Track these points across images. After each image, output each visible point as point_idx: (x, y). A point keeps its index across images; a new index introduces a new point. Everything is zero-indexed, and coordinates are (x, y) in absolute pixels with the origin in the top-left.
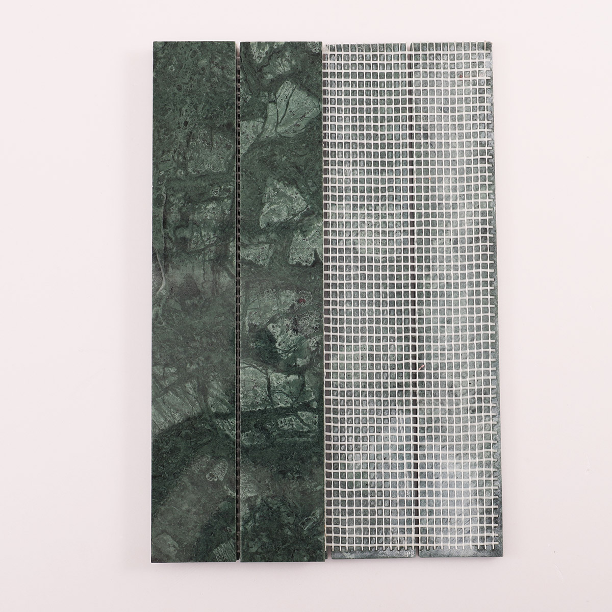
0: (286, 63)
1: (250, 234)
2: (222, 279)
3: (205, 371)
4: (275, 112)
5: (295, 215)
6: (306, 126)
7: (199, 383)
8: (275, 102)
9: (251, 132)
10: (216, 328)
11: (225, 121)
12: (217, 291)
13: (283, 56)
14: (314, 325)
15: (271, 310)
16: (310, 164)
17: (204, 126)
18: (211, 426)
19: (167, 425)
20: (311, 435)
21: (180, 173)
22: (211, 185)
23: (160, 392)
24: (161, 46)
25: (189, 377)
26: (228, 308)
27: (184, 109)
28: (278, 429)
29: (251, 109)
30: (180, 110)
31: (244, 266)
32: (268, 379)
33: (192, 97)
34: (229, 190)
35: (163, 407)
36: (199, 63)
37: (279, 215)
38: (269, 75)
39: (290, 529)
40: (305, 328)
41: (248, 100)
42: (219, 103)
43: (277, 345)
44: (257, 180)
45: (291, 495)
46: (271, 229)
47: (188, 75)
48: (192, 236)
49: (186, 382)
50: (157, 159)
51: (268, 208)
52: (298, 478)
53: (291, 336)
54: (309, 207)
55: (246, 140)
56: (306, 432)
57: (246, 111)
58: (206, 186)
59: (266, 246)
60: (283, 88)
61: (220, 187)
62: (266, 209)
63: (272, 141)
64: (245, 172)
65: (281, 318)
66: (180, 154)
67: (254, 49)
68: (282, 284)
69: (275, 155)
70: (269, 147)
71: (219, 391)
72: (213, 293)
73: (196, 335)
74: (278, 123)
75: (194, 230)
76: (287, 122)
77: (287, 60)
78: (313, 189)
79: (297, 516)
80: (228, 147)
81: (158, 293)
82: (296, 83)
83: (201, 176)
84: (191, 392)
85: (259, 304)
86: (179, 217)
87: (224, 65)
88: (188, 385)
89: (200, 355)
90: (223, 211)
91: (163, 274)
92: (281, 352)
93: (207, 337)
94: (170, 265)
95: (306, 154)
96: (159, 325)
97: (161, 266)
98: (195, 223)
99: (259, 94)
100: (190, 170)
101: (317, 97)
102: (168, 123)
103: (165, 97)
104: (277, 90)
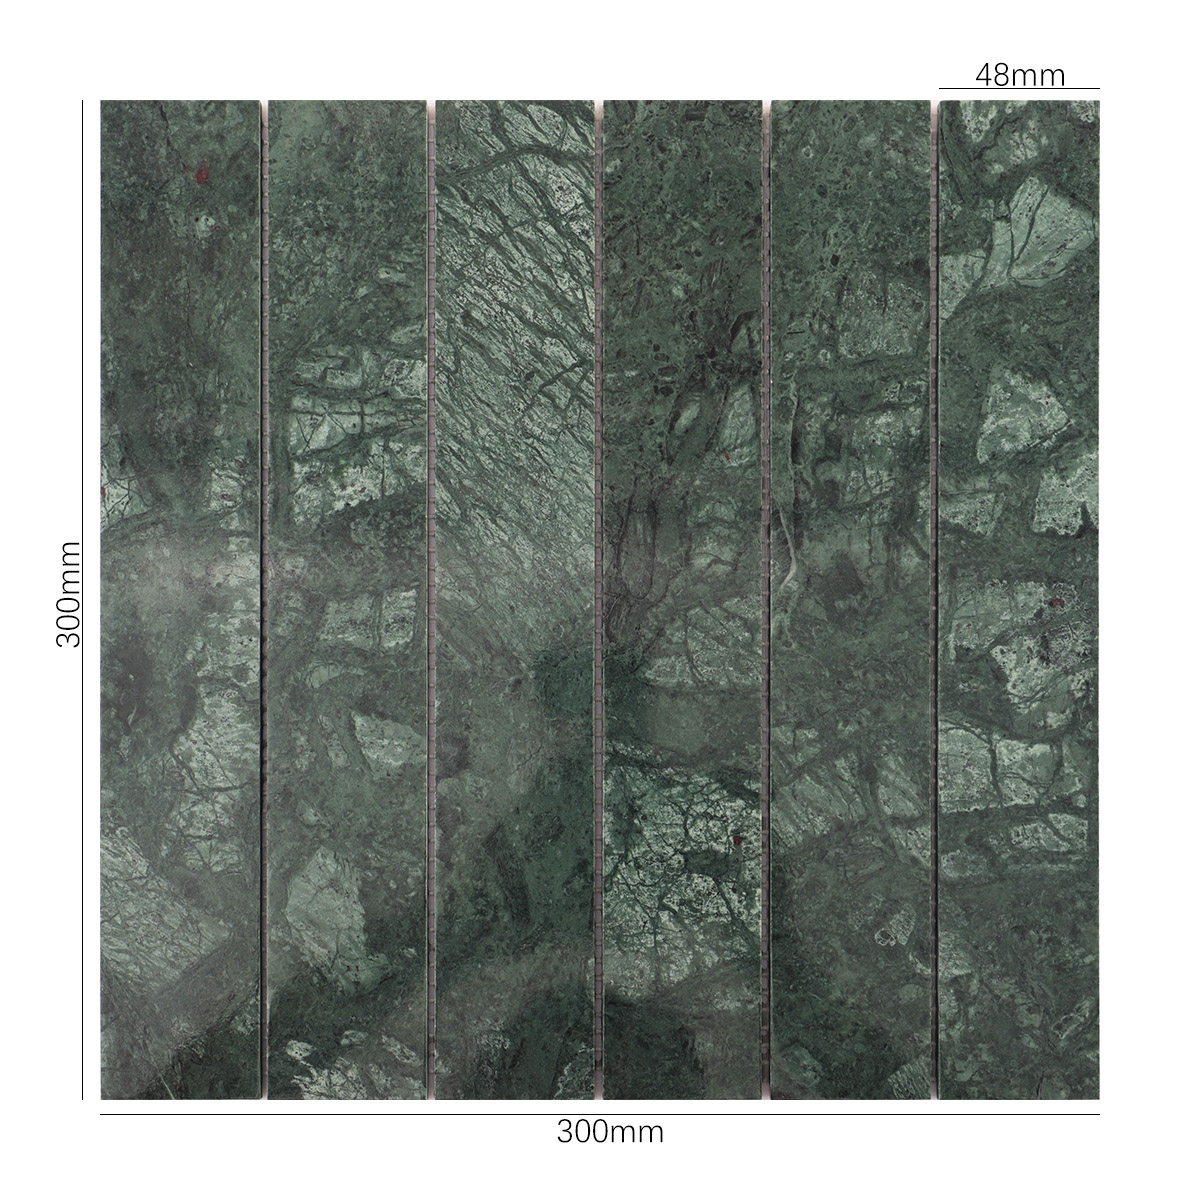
0: (1029, 142)
1: (957, 474)
2: (904, 560)
3: (873, 737)
4: (1008, 237)
5: (1044, 438)
6: (1067, 266)
7: (860, 759)
8: (1007, 219)
9: (960, 276)
10: (892, 655)
11: (911, 256)
12: (896, 584)
13: (1024, 128)
14: (1081, 650)
15: (999, 620)
16: (1075, 338)
17: (870, 264)
18: (884, 841)
19: (801, 838)
20: (1074, 858)
21: (825, 356)
22: (884, 379)
23: (787, 776)
24: (786, 109)
25: (843, 748)
26: (916, 616)
27: (831, 232)
28: (1012, 847)
29: (960, 231)
30: (825, 233)
31: (947, 536)
32: (992, 752)
33: (847, 210)
34: (917, 390)
35: (793, 804)
36: (861, 141)
37: (1014, 438)
38: (997, 166)
39: (1033, 1036)
40: (1063, 654)
41: (955, 213)
42: (900, 219)
43: (1009, 686)
44: (972, 370)
45: (1036, 973)
46: (999, 464)
47: (839, 165)
48: (847, 478)
49: (837, 757)
50: (779, 328)
51: (993, 423)
52: (1049, 940)
53: (1036, 670)
54: (1073, 421)
55: (952, 292)
56: (1064, 853)
57: (951, 235)
58: (874, 382)
59: (991, 496)
60: (1023, 192)
61: (901, 383)
62: (988, 426)
63: (1001, 295)
64: (950, 355)
65: (1018, 635)
66: (823, 318)
67: (968, 115)
68: (1020, 570)
69: (1008, 321)
70: (996, 306)
71: (898, 774)
72: (887, 588)
73: (855, 666)
74: (1013, 260)
75: (851, 465)
76: (1030, 258)
77: (1032, 136)
78: (1081, 388)
79: (1046, 1012)
80: (917, 307)
81: (782, 587)
82: (1049, 181)
83: (864, 362)
84: (847, 776)
85: (976, 608)
86: (822, 441)
87: (910, 146)
88: (841, 763)
89: (863, 706)
90: (907, 430)
91: (792, 551)
92: (1016, 700)
93: (876, 671)
94: (805, 533)
95: (1067, 320)
96: (784, 648)
97: (788, 536)
98: (853, 452)
99: (977, 202)
100: (843, 350)
101: (1090, 208)
102: (801, 259)
103: (796, 208)
104: (1011, 195)
